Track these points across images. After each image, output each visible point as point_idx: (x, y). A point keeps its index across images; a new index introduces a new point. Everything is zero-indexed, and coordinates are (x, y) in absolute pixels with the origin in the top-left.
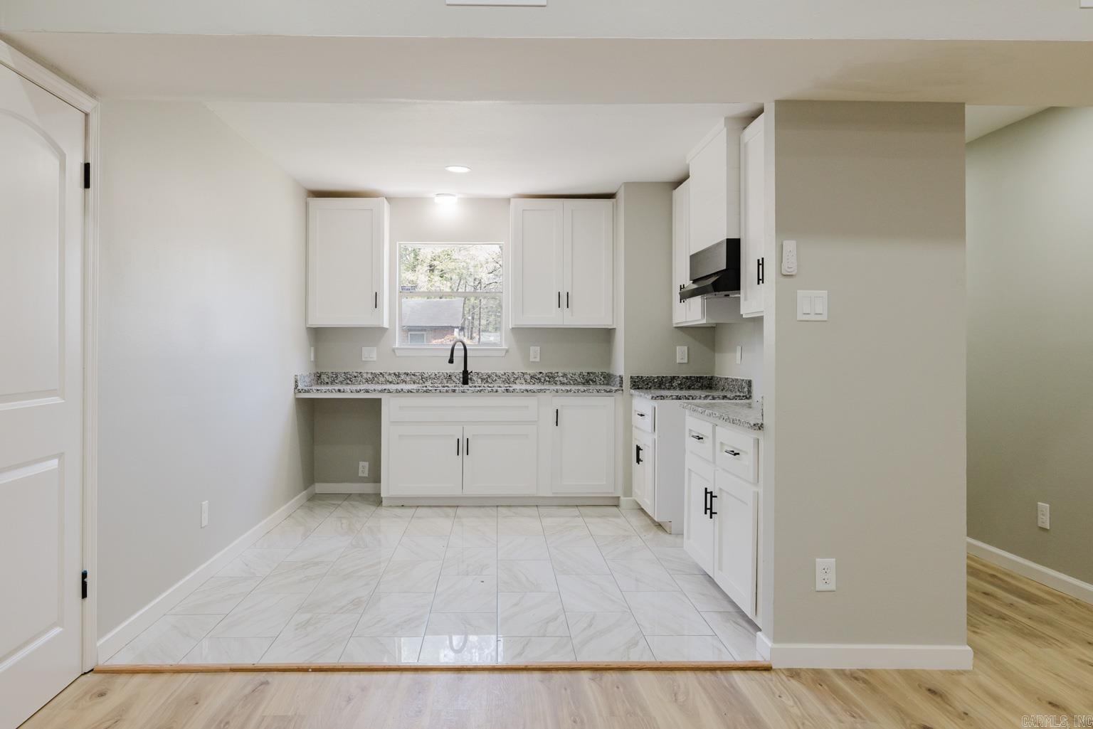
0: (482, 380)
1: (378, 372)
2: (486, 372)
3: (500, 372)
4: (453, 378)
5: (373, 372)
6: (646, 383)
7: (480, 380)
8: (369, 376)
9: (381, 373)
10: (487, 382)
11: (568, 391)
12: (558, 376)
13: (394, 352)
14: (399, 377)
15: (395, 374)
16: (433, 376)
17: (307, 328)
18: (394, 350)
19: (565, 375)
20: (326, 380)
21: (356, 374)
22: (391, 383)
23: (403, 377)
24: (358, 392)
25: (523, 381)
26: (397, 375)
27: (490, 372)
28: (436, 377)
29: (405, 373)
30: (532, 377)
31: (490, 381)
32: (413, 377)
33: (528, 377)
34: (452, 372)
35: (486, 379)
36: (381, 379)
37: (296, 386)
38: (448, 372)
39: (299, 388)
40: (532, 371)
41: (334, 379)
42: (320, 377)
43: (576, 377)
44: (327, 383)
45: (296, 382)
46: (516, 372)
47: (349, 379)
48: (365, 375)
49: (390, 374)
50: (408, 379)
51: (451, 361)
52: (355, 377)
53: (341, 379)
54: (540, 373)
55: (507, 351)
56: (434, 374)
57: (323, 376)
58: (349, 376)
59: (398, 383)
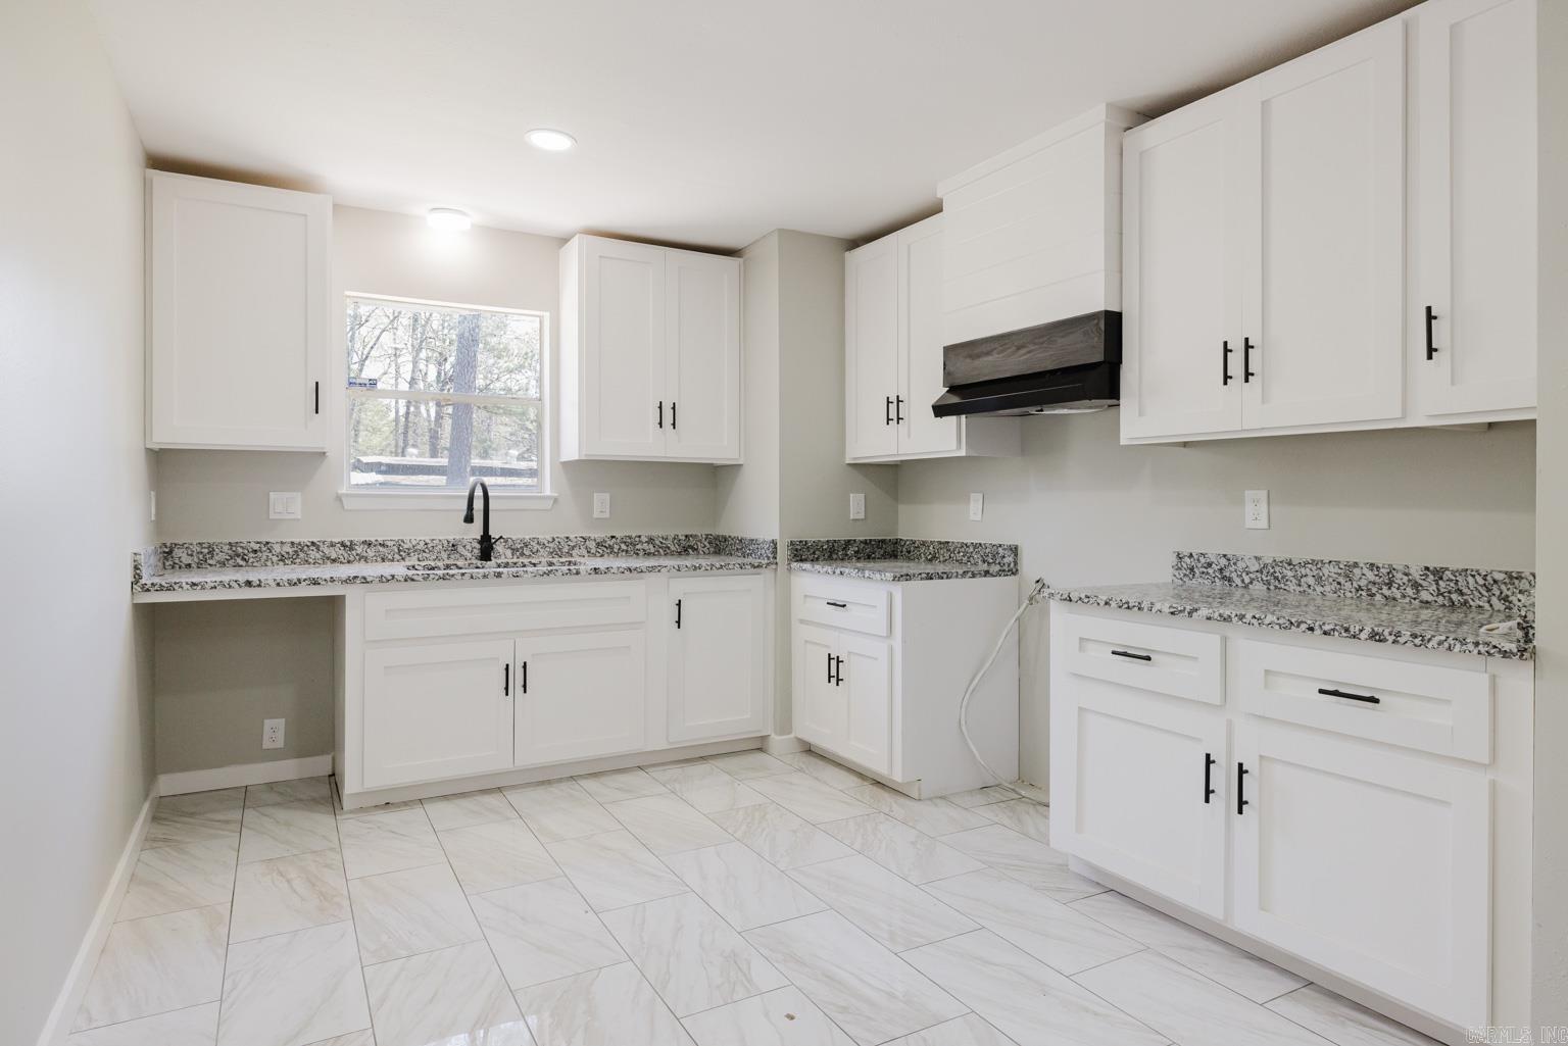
0: (514, 551)
1: (306, 540)
2: (521, 537)
3: (545, 537)
4: (460, 549)
5: (296, 541)
6: (812, 551)
7: (509, 552)
8: (288, 548)
9: (313, 543)
10: (522, 554)
11: (695, 568)
12: (640, 541)
13: (341, 500)
14: (351, 549)
15: (343, 544)
16: (421, 546)
17: (149, 451)
18: (339, 498)
19: (651, 540)
20: (186, 560)
21: (256, 547)
22: (334, 561)
23: (359, 550)
24: (292, 584)
25: (585, 552)
26: (349, 547)
27: (527, 537)
28: (428, 548)
29: (364, 542)
30: (598, 545)
31: (527, 552)
32: (381, 549)
33: (592, 545)
34: (457, 538)
35: (520, 549)
36: (314, 554)
37: (137, 577)
38: (450, 538)
39: (143, 581)
40: (599, 535)
41: (205, 557)
42: (170, 553)
43: (669, 543)
44: (189, 566)
45: (136, 568)
46: (572, 537)
47: (239, 556)
48: (277, 548)
49: (332, 545)
50: (371, 553)
51: (469, 519)
52: (255, 551)
53: (222, 557)
54: (613, 537)
55: (556, 500)
56: (422, 543)
57: (177, 552)
58: (240, 550)
59: (349, 562)
